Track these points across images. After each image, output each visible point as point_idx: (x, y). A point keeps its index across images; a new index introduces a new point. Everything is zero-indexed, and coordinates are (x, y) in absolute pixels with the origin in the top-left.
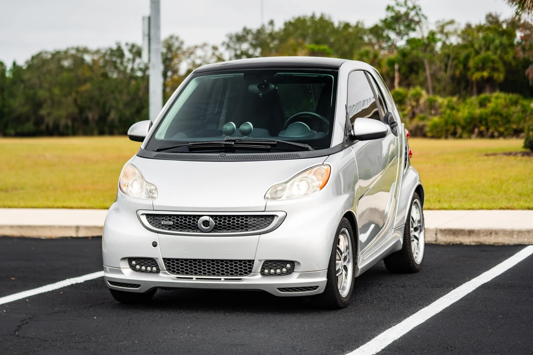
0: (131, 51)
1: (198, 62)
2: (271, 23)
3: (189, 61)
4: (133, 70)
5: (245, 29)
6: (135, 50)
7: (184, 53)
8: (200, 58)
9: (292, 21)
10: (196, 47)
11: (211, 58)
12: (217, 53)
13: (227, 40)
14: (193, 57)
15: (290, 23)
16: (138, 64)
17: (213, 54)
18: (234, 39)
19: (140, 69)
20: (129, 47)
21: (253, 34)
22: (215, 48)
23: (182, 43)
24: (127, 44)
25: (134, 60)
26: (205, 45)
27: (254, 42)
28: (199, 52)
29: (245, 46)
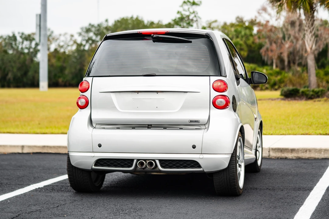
0: (21, 37)
1: (62, 44)
2: (107, 21)
3: (57, 43)
4: (22, 48)
5: (90, 24)
6: (23, 36)
7: (53, 39)
8: (63, 41)
9: (119, 20)
10: (60, 35)
11: (70, 41)
12: (74, 39)
13: (80, 31)
14: (58, 41)
15: (118, 21)
16: (26, 45)
17: (71, 39)
18: (85, 30)
19: (26, 48)
20: (20, 35)
21: (95, 27)
22: (72, 36)
23: (52, 32)
24: (19, 33)
25: (23, 43)
26: (65, 34)
27: (96, 33)
28: (62, 38)
29: (91, 34)
